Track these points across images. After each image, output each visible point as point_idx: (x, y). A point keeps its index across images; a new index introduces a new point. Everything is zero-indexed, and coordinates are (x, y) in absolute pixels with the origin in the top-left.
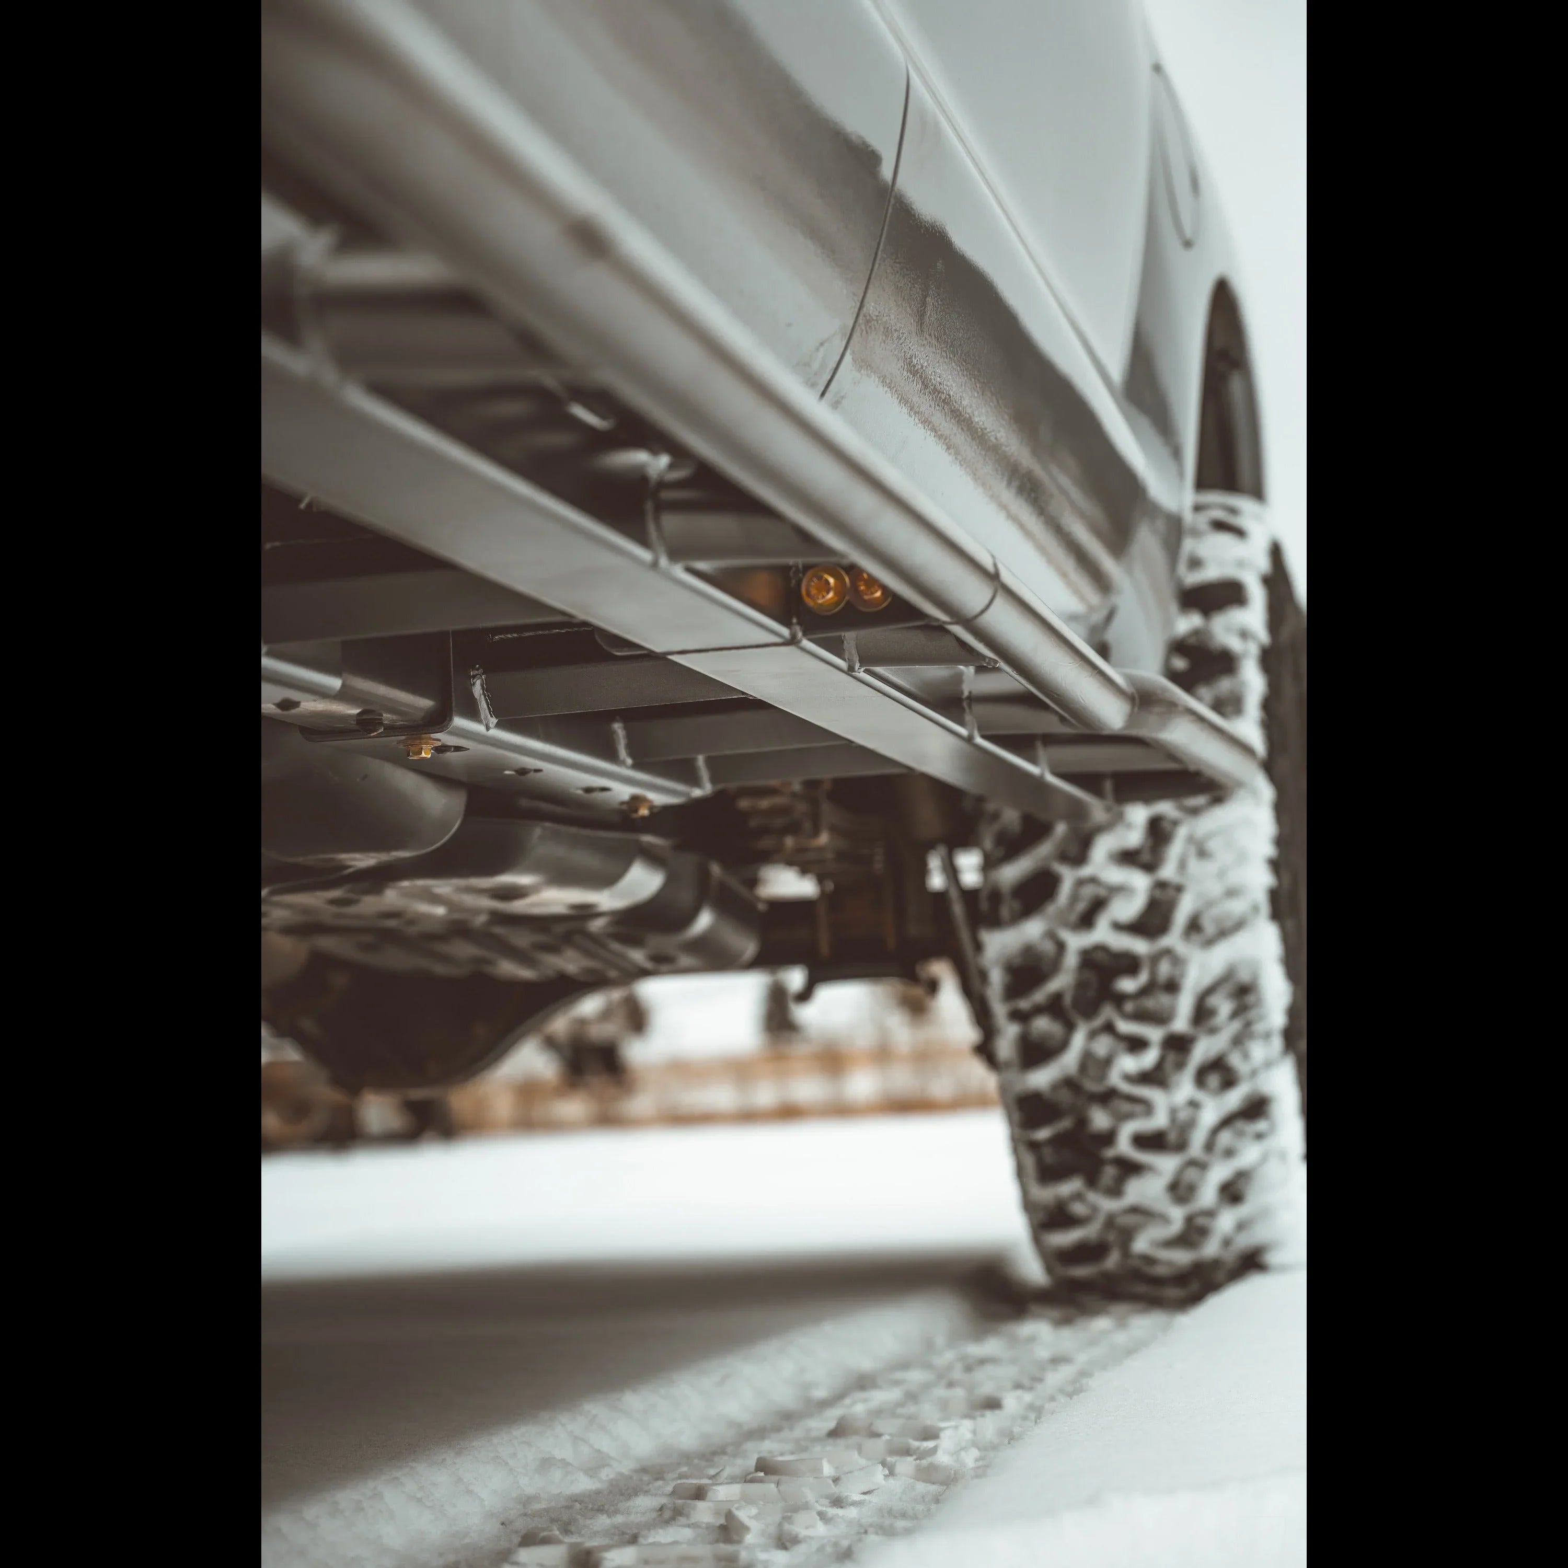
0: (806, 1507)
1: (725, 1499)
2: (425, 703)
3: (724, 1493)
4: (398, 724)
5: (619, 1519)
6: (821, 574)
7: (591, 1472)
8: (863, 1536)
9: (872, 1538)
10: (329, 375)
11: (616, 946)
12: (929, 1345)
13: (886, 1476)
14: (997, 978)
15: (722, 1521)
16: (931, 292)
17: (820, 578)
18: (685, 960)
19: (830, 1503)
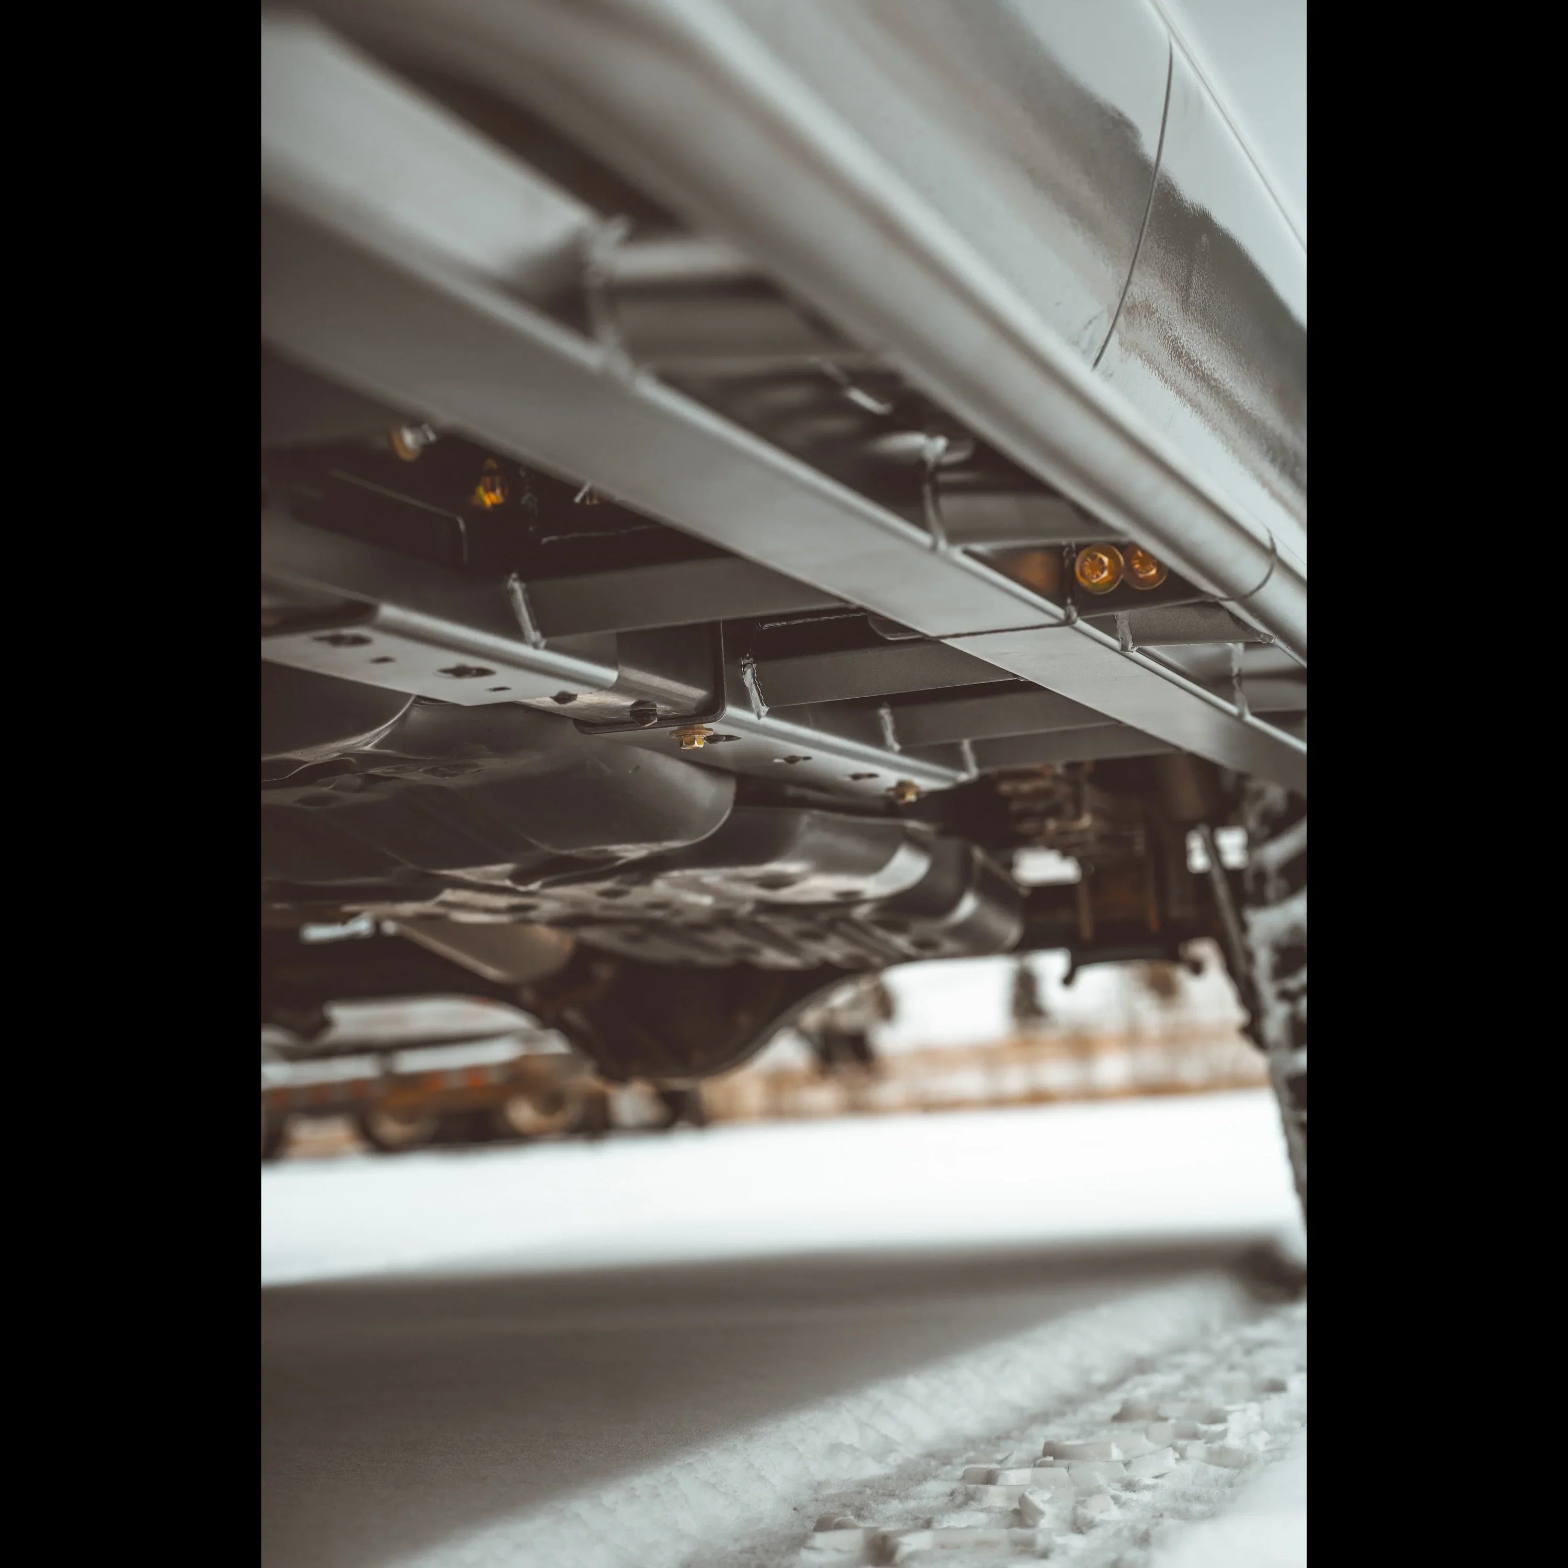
0: (1099, 1491)
1: (1016, 1484)
2: (698, 693)
3: (1015, 1477)
4: (671, 714)
5: (912, 1504)
6: (1095, 553)
7: (880, 1457)
8: (1160, 1519)
9: (1169, 1522)
10: (621, 366)
11: (880, 933)
12: (1205, 1329)
13: (1177, 1460)
14: (1264, 959)
15: (1016, 1505)
16: (1196, 266)
17: (1094, 558)
18: (949, 945)
19: (1121, 1487)
